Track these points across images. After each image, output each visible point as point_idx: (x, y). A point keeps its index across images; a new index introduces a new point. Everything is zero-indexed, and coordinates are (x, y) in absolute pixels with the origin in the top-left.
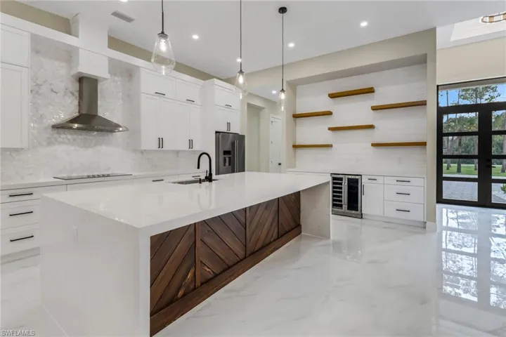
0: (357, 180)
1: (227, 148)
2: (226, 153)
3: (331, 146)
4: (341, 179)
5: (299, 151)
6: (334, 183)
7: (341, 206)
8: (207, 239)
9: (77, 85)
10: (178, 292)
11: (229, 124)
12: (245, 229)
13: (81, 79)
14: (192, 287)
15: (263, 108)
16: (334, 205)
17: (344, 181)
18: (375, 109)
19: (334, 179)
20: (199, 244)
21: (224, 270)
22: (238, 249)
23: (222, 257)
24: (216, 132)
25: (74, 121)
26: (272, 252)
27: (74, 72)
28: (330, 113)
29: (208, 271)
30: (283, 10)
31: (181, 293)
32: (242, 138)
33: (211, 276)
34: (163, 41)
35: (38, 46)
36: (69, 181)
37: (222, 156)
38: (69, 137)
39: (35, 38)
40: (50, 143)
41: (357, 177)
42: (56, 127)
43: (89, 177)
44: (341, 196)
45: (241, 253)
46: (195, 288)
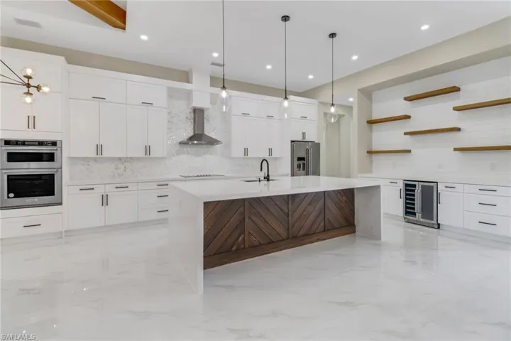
0: (432, 187)
1: (302, 155)
2: (299, 159)
3: (409, 151)
4: (415, 186)
5: (375, 157)
6: (406, 190)
7: (414, 214)
8: (253, 218)
9: (192, 114)
10: (232, 247)
11: (304, 134)
12: (288, 217)
13: (195, 110)
14: (242, 246)
15: (344, 116)
16: (407, 213)
17: (417, 188)
18: (457, 109)
19: (407, 185)
20: (247, 220)
21: (269, 243)
22: (281, 230)
23: (266, 233)
24: (292, 141)
25: (191, 139)
26: (317, 241)
27: (190, 107)
28: (408, 117)
29: (255, 239)
30: (333, 35)
31: (234, 248)
32: (317, 146)
33: (256, 244)
34: (224, 92)
35: (172, 94)
36: (186, 178)
37: (296, 163)
38: (189, 149)
39: (170, 89)
40: (178, 153)
41: (431, 184)
42: (181, 143)
43: (198, 176)
44: (414, 204)
45: (284, 235)
46: (244, 248)
